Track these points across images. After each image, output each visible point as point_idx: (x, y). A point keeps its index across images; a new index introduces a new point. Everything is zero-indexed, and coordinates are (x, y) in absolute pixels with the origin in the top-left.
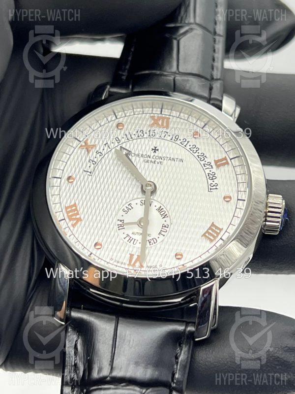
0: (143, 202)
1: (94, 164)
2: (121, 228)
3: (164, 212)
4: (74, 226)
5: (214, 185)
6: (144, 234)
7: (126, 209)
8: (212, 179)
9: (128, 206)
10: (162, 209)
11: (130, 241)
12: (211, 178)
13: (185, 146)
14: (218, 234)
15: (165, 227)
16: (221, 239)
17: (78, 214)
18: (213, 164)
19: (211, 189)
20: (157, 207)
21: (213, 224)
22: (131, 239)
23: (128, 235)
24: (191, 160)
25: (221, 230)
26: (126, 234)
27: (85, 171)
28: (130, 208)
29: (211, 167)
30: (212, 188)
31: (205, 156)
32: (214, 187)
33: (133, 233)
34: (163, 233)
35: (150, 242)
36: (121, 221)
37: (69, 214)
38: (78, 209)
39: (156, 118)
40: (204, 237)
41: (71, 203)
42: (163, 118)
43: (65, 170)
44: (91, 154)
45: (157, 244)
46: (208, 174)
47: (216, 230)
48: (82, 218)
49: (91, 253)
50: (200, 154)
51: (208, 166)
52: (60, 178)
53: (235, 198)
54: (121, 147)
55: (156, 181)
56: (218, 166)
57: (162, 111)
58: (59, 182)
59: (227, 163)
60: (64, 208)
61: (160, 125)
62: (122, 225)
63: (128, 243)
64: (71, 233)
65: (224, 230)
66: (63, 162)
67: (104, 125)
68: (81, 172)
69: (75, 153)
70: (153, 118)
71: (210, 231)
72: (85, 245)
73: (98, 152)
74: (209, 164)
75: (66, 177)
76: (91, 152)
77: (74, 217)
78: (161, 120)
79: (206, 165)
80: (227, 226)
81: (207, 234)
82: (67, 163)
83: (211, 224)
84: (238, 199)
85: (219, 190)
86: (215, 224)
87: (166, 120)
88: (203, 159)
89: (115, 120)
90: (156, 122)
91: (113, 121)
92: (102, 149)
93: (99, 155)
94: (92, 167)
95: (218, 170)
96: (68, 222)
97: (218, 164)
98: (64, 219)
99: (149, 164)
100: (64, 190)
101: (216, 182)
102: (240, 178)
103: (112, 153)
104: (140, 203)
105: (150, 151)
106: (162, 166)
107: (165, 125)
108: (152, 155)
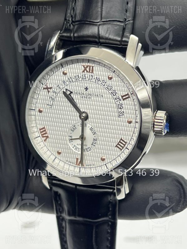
1: (52, 100)
2: (71, 141)
3: (94, 131)
4: (45, 140)
5: (122, 113)
6: (82, 145)
7: (73, 129)
8: (121, 108)
9: (73, 127)
10: (93, 129)
11: (76, 149)
12: (120, 108)
14: (125, 145)
15: (95, 140)
16: (126, 148)
17: (46, 133)
18: (120, 97)
19: (120, 115)
20: (90, 128)
21: (121, 139)
23: (75, 146)
24: (107, 95)
25: (126, 143)
26: (73, 145)
27: (48, 105)
28: (75, 128)
29: (119, 100)
30: (121, 114)
31: (116, 93)
32: (122, 114)
33: (77, 144)
34: (94, 144)
35: (87, 150)
36: (70, 137)
37: (42, 134)
38: (46, 131)
39: (85, 67)
40: (116, 148)
41: (42, 126)
42: (90, 66)
43: (37, 105)
44: (50, 93)
45: (91, 151)
46: (118, 105)
47: (123, 143)
48: (49, 136)
49: (56, 157)
50: (112, 91)
51: (118, 99)
52: (34, 110)
53: (134, 121)
54: (66, 89)
55: (88, 111)
56: (124, 100)
57: (89, 61)
58: (34, 113)
59: (129, 97)
60: (39, 130)
61: (88, 71)
62: (71, 139)
63: (75, 151)
64: (44, 145)
65: (128, 143)
66: (35, 99)
67: (56, 72)
68: (46, 106)
69: (41, 92)
70: (84, 66)
71: (120, 143)
72: (52, 153)
73: (54, 92)
74: (118, 98)
75: (38, 109)
76: (50, 92)
77: (45, 135)
78: (89, 67)
79: (116, 99)
80: (130, 140)
81: (118, 146)
82: (37, 99)
83: (120, 139)
84: (136, 122)
85: (125, 116)
86: (122, 139)
87: (91, 67)
88: (115, 94)
89: (62, 68)
90: (85, 69)
91: (61, 70)
92: (56, 90)
93: (54, 94)
94: (52, 102)
95: (124, 102)
96: (42, 138)
97: (124, 98)
98: (39, 136)
99: (84, 99)
100: (37, 118)
101: (123, 110)
102: (136, 107)
103: (61, 92)
104: (80, 125)
105: (83, 90)
106: (90, 100)
107: (91, 71)
108: (85, 93)
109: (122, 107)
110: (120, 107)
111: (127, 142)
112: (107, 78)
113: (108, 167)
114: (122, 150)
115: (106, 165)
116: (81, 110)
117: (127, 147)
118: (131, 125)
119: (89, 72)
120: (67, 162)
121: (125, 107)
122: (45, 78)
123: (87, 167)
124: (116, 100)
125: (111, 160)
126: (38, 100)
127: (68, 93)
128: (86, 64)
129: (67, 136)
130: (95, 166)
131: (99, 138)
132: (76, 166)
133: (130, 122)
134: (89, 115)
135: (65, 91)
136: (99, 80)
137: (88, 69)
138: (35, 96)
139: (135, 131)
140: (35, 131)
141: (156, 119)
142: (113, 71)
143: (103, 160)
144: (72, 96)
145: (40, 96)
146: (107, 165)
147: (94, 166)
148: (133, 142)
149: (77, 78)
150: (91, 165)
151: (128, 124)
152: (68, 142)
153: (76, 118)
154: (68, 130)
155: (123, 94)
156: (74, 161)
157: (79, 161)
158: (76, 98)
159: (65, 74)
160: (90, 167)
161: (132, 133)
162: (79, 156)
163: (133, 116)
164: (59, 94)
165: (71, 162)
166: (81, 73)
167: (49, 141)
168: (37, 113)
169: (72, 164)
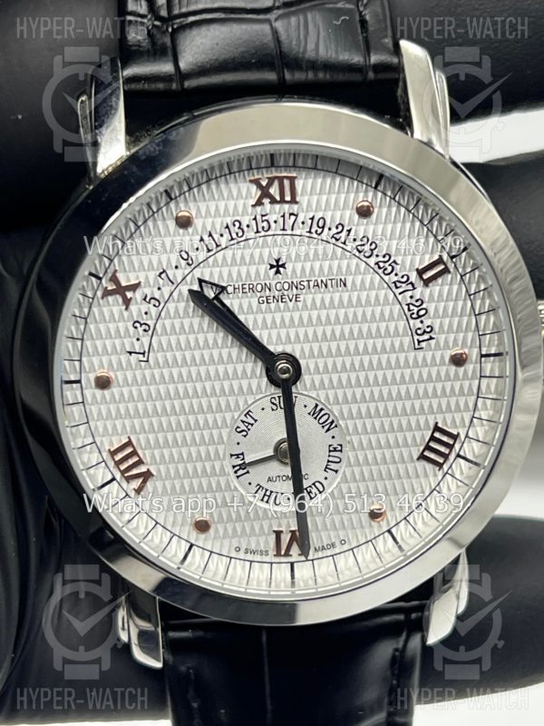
0: (277, 402)
1: (145, 330)
2: (241, 472)
3: (326, 417)
4: (138, 491)
5: (425, 332)
6: (297, 478)
7: (243, 427)
8: (419, 317)
9: (245, 419)
10: (322, 410)
11: (266, 498)
12: (414, 316)
13: (344, 243)
14: (451, 447)
15: (335, 450)
16: (458, 456)
17: (140, 462)
18: (414, 277)
19: (419, 342)
20: (310, 409)
21: (437, 428)
22: (268, 493)
23: (260, 487)
24: (363, 276)
25: (455, 437)
26: (254, 484)
27: (130, 353)
28: (252, 421)
29: (410, 287)
30: (421, 338)
31: (394, 262)
32: (426, 336)
33: (270, 479)
34: (333, 466)
35: (309, 493)
36: (238, 456)
37: (123, 467)
38: (140, 452)
39: (264, 183)
40: (424, 463)
41: (119, 440)
42: (281, 179)
43: (84, 359)
44: (133, 307)
45: (324, 494)
46: (408, 305)
47: (445, 439)
48: (153, 470)
49: (192, 546)
50: (381, 259)
51: (404, 285)
52: (78, 382)
53: (475, 353)
54: (201, 281)
55: (296, 350)
56: (427, 283)
57: (272, 160)
58: (78, 393)
59: (446, 271)
60: (105, 455)
61: (278, 199)
63: (263, 505)
64: (137, 510)
65: (462, 437)
66: (73, 338)
67: (145, 221)
68: (122, 357)
69: (95, 309)
70: (257, 182)
71: (432, 444)
73: (147, 300)
74: (405, 279)
75: (92, 377)
76: (133, 301)
77: (135, 472)
78: (276, 183)
79: (398, 284)
80: (467, 424)
81: (426, 453)
82: (82, 340)
83: (432, 426)
84: (482, 356)
85: (438, 343)
86: (440, 425)
87: (286, 182)
88: (390, 269)
89: (167, 204)
90: (265, 193)
91: (164, 209)
92: (155, 289)
93: (151, 306)
94: (145, 340)
95: (428, 291)
96: (124, 484)
97: (426, 276)
98: (113, 479)
99: (273, 306)
100: (94, 409)
101: (428, 322)
102: (478, 302)
103: (180, 294)
104: (268, 405)
105: (266, 272)
106: (300, 304)
107: (288, 198)
108: (273, 283)
109: (422, 312)
110: (417, 311)
111: (458, 434)
112: (354, 212)
113: (399, 539)
114: (445, 467)
115: (389, 531)
116: (271, 348)
117: (462, 453)
118: (465, 373)
119: (283, 201)
120: (241, 555)
121: (436, 310)
122: (106, 254)
124: (397, 287)
125: (407, 512)
126: (88, 343)
127: (210, 293)
128: (265, 174)
129: (224, 455)
130: (350, 543)
131: (350, 442)
132: (277, 560)
133: (458, 361)
134: (302, 362)
135: (196, 287)
136: (321, 224)
137: (274, 191)
138: (73, 329)
139: (483, 388)
140: (94, 462)
142: (374, 183)
143: (374, 515)
144: (227, 302)
145: (92, 327)
146: (394, 531)
147: (346, 547)
148: (478, 429)
149: (236, 231)
150: (333, 545)
151: (453, 368)
152: (233, 476)
153: (254, 383)
154: (225, 433)
155: (420, 263)
156: (267, 542)
157: (286, 538)
158: (241, 306)
159: (184, 223)
160: (329, 553)
161: (474, 398)
162: (284, 522)
163: (470, 335)
164: (171, 306)
165: (254, 552)
166: (250, 209)
167: (155, 488)
168: (91, 392)
169: (258, 558)
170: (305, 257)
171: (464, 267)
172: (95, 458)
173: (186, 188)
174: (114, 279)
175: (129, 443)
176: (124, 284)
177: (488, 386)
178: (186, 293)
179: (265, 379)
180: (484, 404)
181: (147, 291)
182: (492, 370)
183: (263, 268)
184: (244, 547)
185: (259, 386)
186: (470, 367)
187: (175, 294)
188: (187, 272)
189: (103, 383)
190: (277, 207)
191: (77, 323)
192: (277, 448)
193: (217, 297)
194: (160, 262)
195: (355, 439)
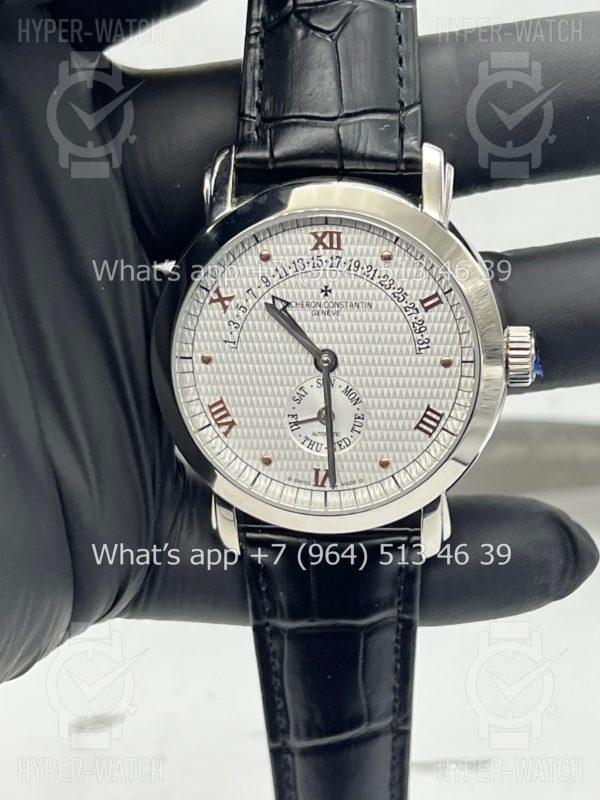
0: (321, 382)
1: (236, 327)
2: (295, 427)
3: (354, 395)
4: (226, 434)
5: (424, 342)
6: (330, 434)
7: (297, 397)
8: (421, 332)
9: (299, 392)
10: (351, 390)
11: (311, 446)
12: (417, 331)
14: (438, 422)
15: (359, 418)
16: (443, 429)
17: (227, 415)
18: (418, 305)
20: (343, 388)
21: (428, 409)
22: (312, 443)
23: (307, 438)
24: (382, 300)
25: (441, 416)
26: (303, 436)
27: (225, 342)
28: (303, 393)
29: (415, 311)
30: (421, 346)
31: (405, 293)
32: (425, 346)
33: (314, 434)
34: (357, 428)
35: (339, 445)
36: (293, 416)
37: (216, 417)
38: (228, 408)
39: (320, 235)
40: (418, 431)
41: (215, 399)
42: (331, 233)
43: (196, 344)
44: (229, 311)
45: (350, 447)
46: (413, 323)
47: (434, 416)
48: (236, 421)
49: (259, 473)
50: (396, 291)
51: (411, 310)
52: (191, 358)
53: (457, 360)
54: (274, 298)
55: (335, 348)
56: (427, 309)
57: (326, 221)
58: (190, 365)
59: (440, 302)
60: (206, 408)
61: (328, 246)
62: (296, 423)
63: (309, 450)
64: (224, 446)
65: (446, 415)
66: (189, 329)
67: (240, 255)
68: (220, 344)
69: (204, 312)
70: (315, 234)
71: (426, 419)
72: (249, 462)
73: (239, 307)
74: (412, 305)
75: (200, 356)
76: (229, 308)
77: (224, 421)
78: (328, 235)
79: (407, 309)
80: (450, 407)
81: (421, 425)
82: (195, 330)
83: (426, 407)
84: (463, 362)
85: (432, 351)
86: (431, 407)
87: (335, 236)
88: (402, 298)
89: (255, 245)
90: (320, 241)
91: (253, 248)
92: (244, 301)
93: (240, 312)
94: (235, 334)
95: (427, 315)
96: (217, 428)
97: (426, 305)
98: (210, 425)
99: (321, 317)
100: (200, 377)
101: (426, 336)
102: (461, 325)
103: (260, 305)
104: (316, 384)
105: (318, 295)
106: (340, 318)
107: (335, 246)
108: (323, 302)
109: (423, 329)
110: (419, 328)
111: (443, 414)
112: (380, 258)
113: (399, 482)
114: (434, 436)
115: (393, 476)
116: (318, 346)
117: (445, 427)
118: (450, 372)
119: (331, 247)
120: (291, 483)
121: (432, 328)
123: (345, 487)
124: (406, 311)
125: (406, 464)
126: (198, 333)
127: (280, 305)
128: (320, 230)
129: (284, 415)
130: (366, 482)
131: (369, 414)
132: (316, 488)
133: (447, 364)
134: (339, 357)
135: (270, 301)
137: (326, 240)
138: (189, 323)
139: (463, 384)
140: (198, 412)
141: (512, 349)
142: (394, 240)
143: (384, 465)
144: (290, 312)
145: (201, 322)
146: (396, 476)
147: (362, 484)
150: (354, 482)
151: (442, 368)
152: (289, 430)
153: (306, 368)
154: (285, 400)
155: (423, 295)
156: (309, 476)
157: (322, 474)
158: (300, 317)
159: (266, 258)
160: (351, 487)
161: (455, 390)
162: (321, 463)
163: (455, 347)
164: (253, 312)
165: (300, 482)
166: (309, 252)
167: (237, 433)
168: (199, 366)
169: (303, 486)
170: (345, 287)
171: (453, 300)
172: (198, 409)
173: (268, 235)
174: (217, 291)
175: (221, 402)
176: (224, 296)
177: (466, 383)
178: (264, 306)
179: (313, 367)
180: (463, 395)
181: (238, 301)
182: (469, 372)
183: (316, 292)
184: (294, 477)
185: (309, 371)
186: (453, 369)
187: (257, 306)
188: (266, 290)
189: (207, 361)
190: (328, 251)
191: (192, 320)
192: (320, 413)
193: (284, 308)
194: (248, 283)
195: (373, 412)
